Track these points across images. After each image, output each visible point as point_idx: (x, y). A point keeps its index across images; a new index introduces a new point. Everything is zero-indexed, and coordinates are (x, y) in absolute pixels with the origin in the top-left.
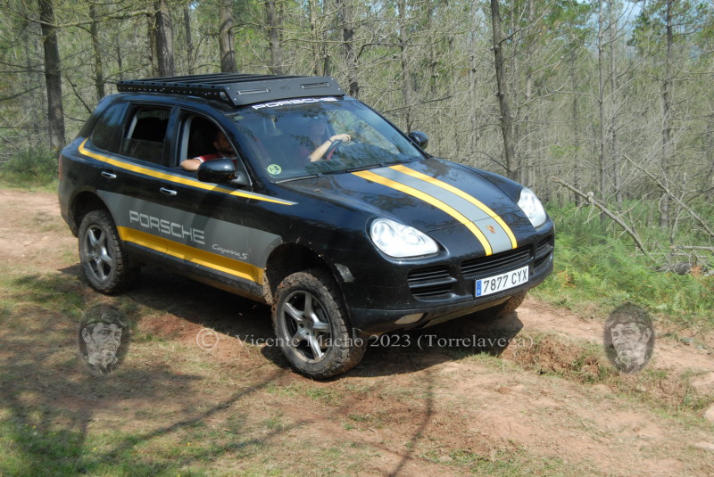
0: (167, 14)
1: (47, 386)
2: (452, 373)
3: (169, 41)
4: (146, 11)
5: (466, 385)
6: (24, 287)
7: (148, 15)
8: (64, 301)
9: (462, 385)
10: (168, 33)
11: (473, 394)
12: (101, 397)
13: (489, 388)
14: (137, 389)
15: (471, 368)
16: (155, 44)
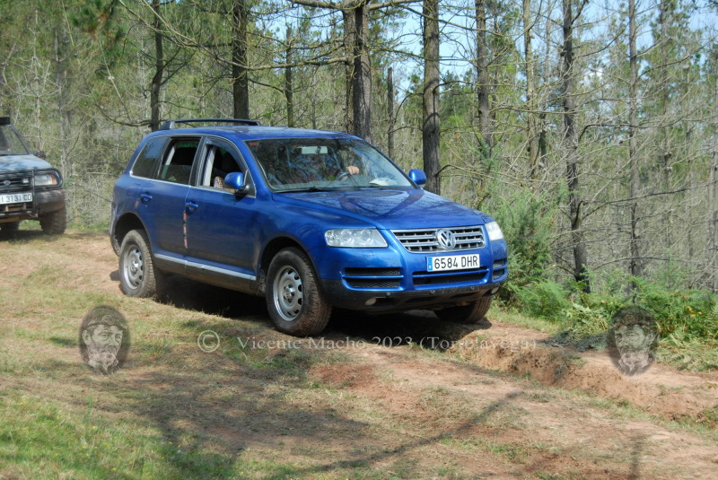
0: (367, 62)
1: (198, 415)
2: (662, 441)
3: (367, 93)
4: (344, 59)
5: (677, 455)
6: (186, 329)
7: (347, 63)
8: (228, 345)
9: (673, 454)
10: (366, 84)
11: (685, 463)
12: (255, 431)
13: (705, 459)
14: (296, 427)
15: (685, 439)
16: (352, 94)
